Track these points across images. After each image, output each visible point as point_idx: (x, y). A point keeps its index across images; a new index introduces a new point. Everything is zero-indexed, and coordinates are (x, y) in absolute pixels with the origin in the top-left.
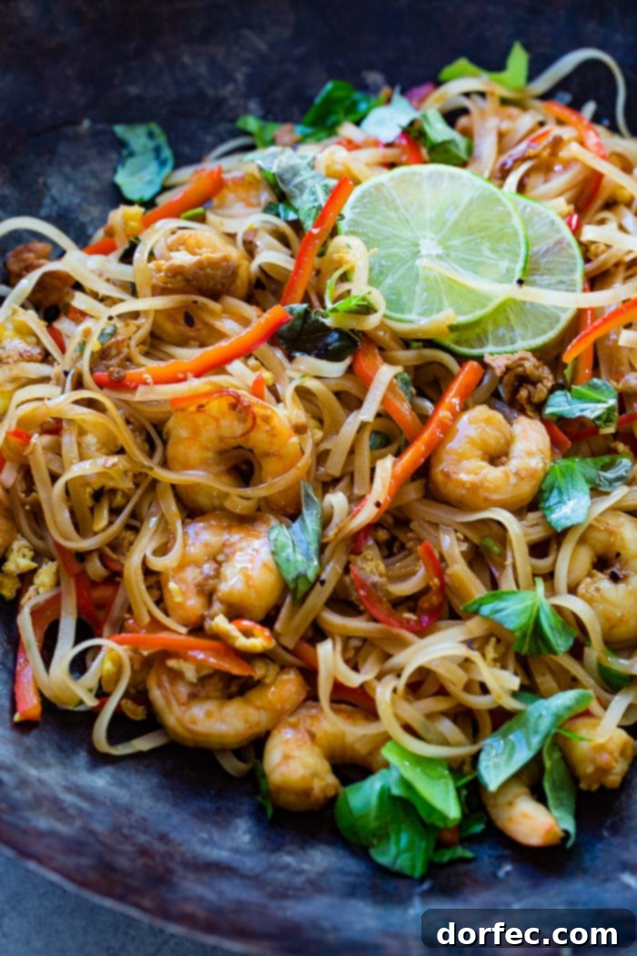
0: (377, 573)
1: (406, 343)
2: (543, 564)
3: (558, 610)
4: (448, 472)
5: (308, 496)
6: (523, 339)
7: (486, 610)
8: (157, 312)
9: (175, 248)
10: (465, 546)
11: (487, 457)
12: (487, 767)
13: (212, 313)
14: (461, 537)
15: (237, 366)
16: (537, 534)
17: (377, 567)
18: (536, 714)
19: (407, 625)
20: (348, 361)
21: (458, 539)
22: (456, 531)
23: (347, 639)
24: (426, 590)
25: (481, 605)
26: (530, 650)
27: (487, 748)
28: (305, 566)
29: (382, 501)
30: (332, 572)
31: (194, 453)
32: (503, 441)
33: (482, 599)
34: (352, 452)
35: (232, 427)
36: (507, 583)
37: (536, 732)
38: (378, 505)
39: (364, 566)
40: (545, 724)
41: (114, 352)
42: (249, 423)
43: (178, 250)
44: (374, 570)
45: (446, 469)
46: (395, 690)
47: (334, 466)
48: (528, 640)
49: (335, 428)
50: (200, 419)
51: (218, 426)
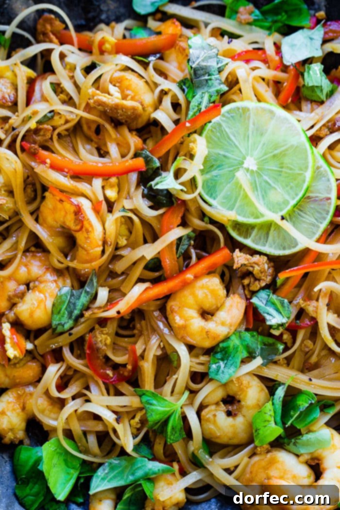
0: (104, 343)
1: (203, 215)
2: (194, 386)
3: (184, 418)
4: (174, 309)
5: (92, 280)
6: (271, 246)
7: (145, 399)
8: (81, 117)
9: (113, 83)
10: (159, 353)
11: (201, 310)
12: (98, 477)
13: (110, 136)
14: (162, 346)
15: (98, 183)
16: (200, 369)
17: (106, 339)
18: (139, 465)
19: (105, 377)
20: (161, 211)
21: (159, 345)
22: (161, 341)
23: (69, 367)
24: (124, 366)
25: (144, 394)
26: (158, 429)
27: (106, 464)
28: (66, 321)
29: (122, 311)
30: (79, 330)
31: (50, 220)
32: (214, 307)
33: (147, 391)
34: (134, 264)
35: (70, 223)
36: (168, 388)
37: (133, 474)
38: (118, 312)
39: (98, 336)
40: (140, 473)
41: (42, 133)
42: (78, 227)
43: (115, 85)
44: (103, 341)
45: (173, 307)
46: (76, 411)
47: (120, 267)
48: (159, 424)
49: (133, 246)
50: (59, 205)
51: (65, 216)
